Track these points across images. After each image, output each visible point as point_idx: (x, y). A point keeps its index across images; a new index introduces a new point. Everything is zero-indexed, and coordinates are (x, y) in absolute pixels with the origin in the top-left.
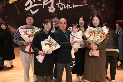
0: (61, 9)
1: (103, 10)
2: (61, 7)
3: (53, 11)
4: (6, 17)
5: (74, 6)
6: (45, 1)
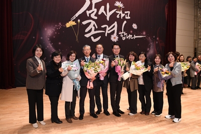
0: (124, 39)
1: (157, 42)
2: (124, 37)
3: (115, 40)
4: (60, 43)
5: (135, 37)
6: (108, 29)
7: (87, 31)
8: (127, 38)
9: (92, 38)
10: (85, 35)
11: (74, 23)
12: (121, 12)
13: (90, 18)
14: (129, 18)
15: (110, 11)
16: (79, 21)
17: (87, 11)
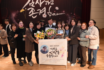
0: (50, 16)
1: (74, 17)
2: (50, 14)
3: (45, 17)
4: (18, 20)
5: (57, 14)
6: (41, 11)
7: (30, 13)
8: (52, 15)
9: (33, 16)
10: (29, 15)
11: (24, 10)
12: (48, 1)
13: (31, 7)
14: (53, 4)
15: (41, 2)
16: (26, 9)
17: (30, 4)
